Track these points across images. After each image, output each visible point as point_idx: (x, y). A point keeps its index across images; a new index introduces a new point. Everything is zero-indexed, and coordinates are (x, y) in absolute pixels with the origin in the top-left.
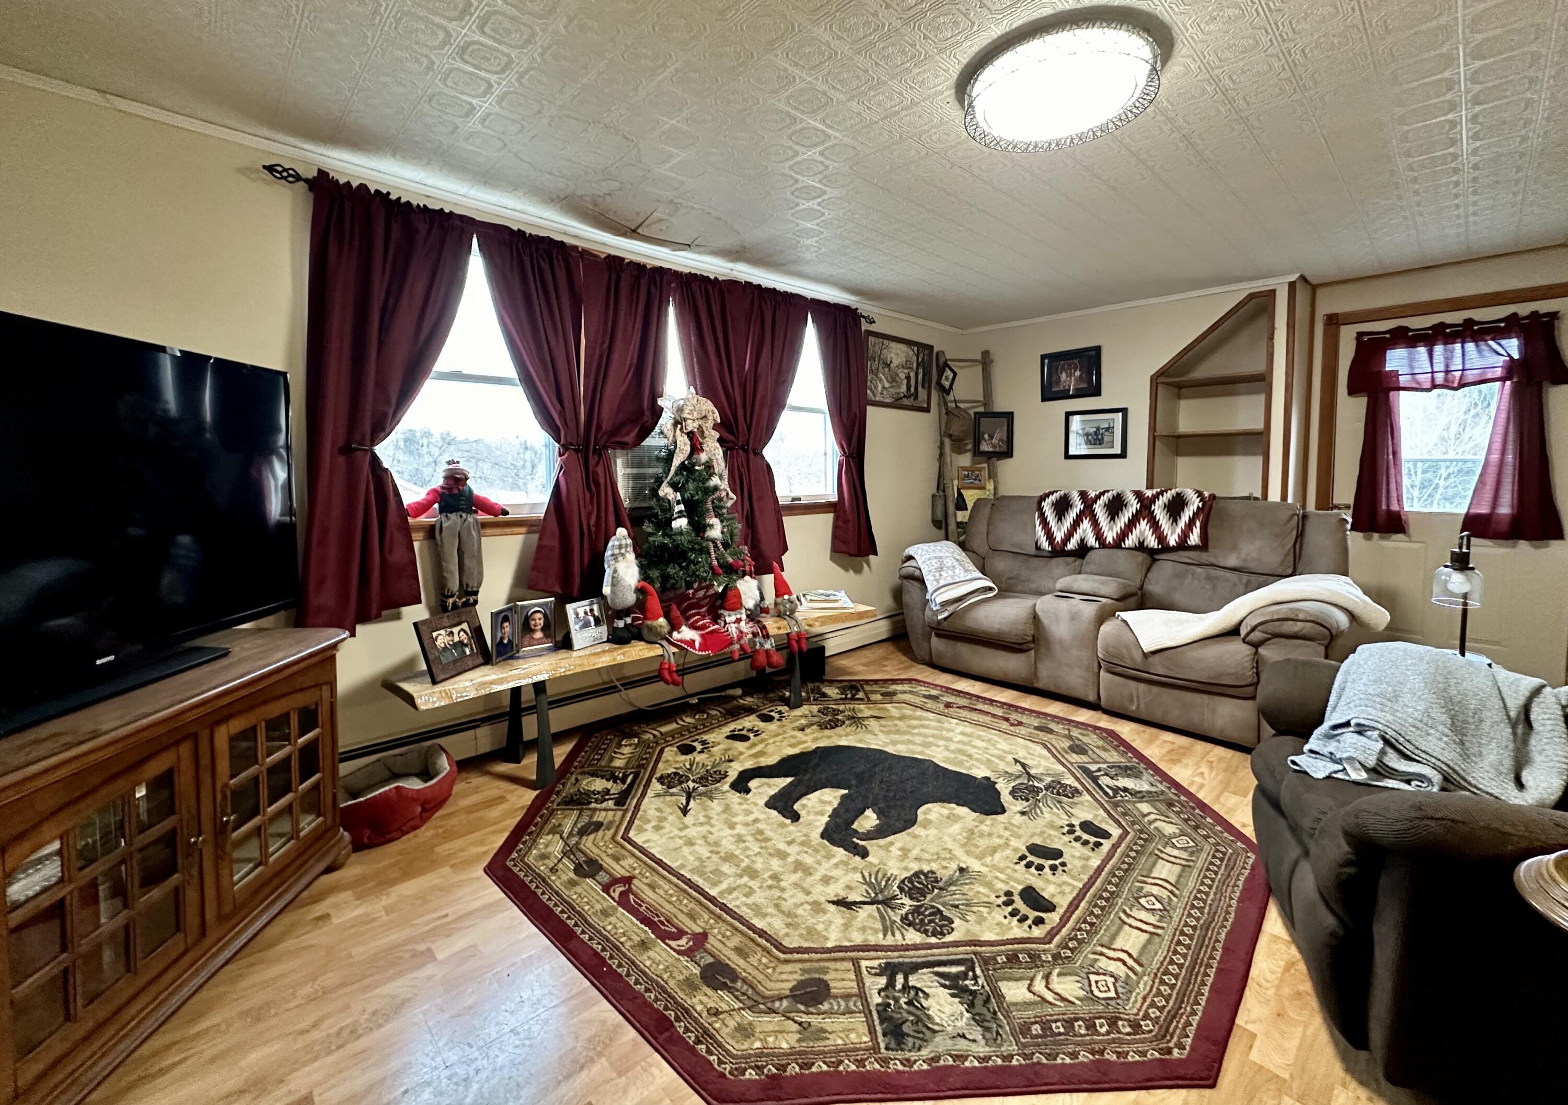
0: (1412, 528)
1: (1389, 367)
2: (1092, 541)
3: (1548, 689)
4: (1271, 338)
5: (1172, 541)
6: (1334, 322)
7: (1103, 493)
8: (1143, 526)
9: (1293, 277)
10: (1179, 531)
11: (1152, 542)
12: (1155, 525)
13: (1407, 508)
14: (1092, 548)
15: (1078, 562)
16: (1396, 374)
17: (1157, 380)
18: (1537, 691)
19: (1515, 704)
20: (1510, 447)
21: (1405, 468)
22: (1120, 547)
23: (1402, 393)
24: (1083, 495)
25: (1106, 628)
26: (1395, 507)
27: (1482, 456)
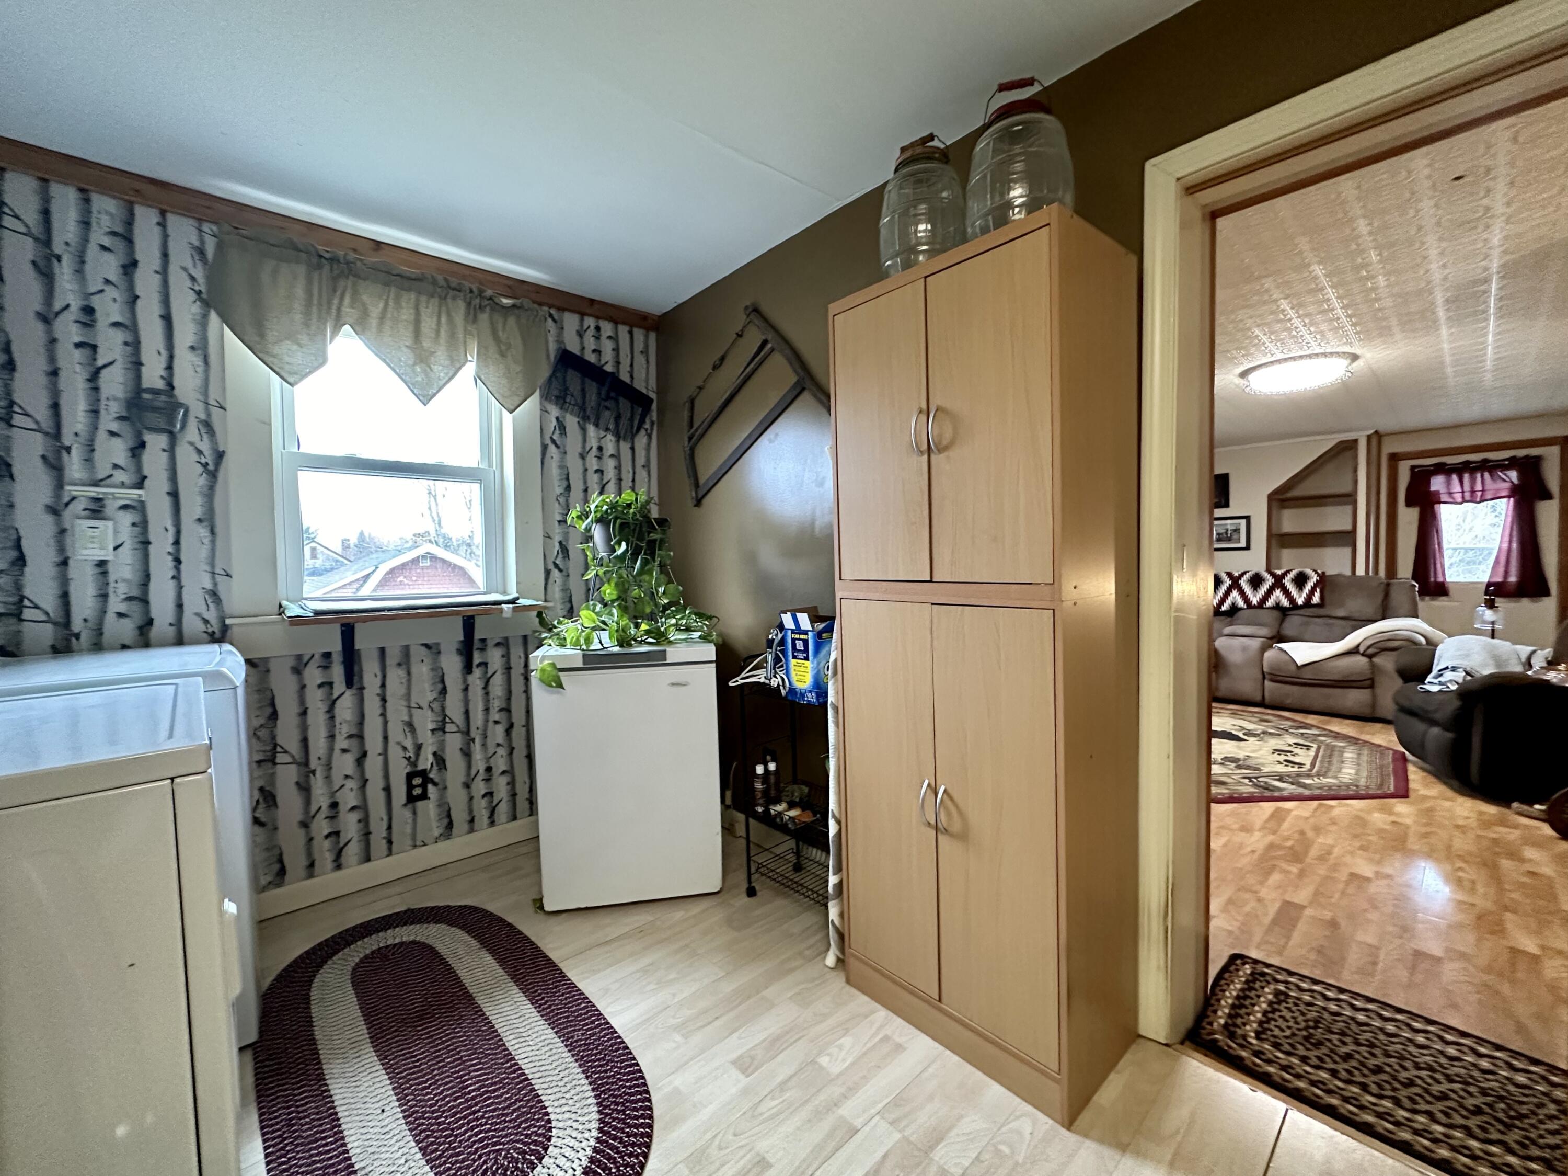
0: (1452, 591)
1: (1433, 488)
2: (1241, 603)
3: (1539, 652)
4: (1355, 470)
5: (1300, 601)
6: (1395, 458)
7: (1245, 573)
8: (1278, 593)
9: (1371, 432)
10: (1304, 595)
11: (1285, 603)
12: (1286, 593)
13: (1448, 580)
14: (1241, 609)
15: (1229, 619)
16: (1437, 493)
17: (1272, 497)
18: (1534, 652)
19: (1524, 658)
20: (1515, 539)
21: (1447, 553)
22: (1262, 608)
23: (1442, 505)
24: (1229, 575)
25: (1268, 654)
26: (1440, 579)
27: (1496, 546)
